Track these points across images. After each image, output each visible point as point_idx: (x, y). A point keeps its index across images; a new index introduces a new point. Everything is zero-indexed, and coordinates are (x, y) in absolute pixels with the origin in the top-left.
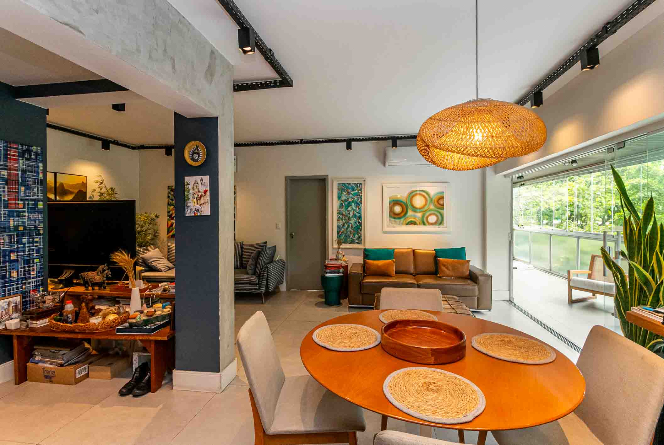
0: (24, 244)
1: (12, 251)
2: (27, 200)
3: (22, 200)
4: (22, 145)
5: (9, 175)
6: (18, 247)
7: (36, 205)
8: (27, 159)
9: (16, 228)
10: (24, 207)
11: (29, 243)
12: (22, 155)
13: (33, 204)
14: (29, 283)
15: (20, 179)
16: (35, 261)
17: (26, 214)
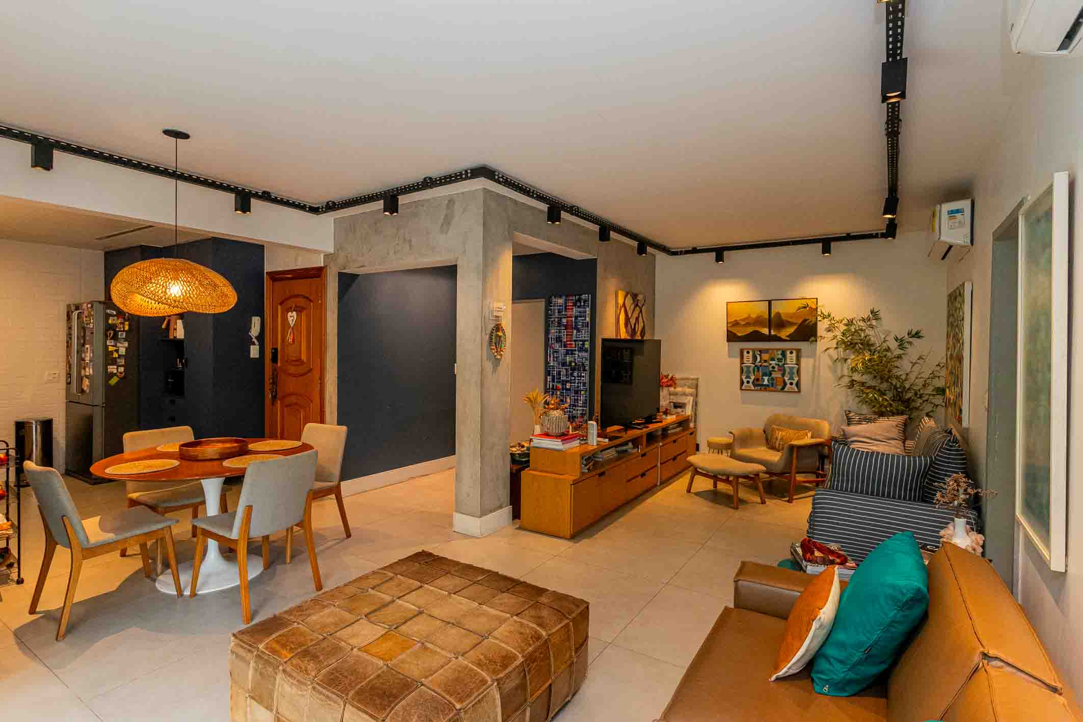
0: (575, 377)
1: (567, 381)
2: (577, 341)
3: (575, 341)
4: (575, 296)
5: (567, 322)
6: (571, 380)
7: (583, 345)
8: (579, 307)
9: (571, 362)
10: (575, 347)
11: (578, 377)
12: (575, 305)
13: (581, 344)
14: (577, 410)
15: (574, 324)
16: (582, 392)
17: (577, 353)
